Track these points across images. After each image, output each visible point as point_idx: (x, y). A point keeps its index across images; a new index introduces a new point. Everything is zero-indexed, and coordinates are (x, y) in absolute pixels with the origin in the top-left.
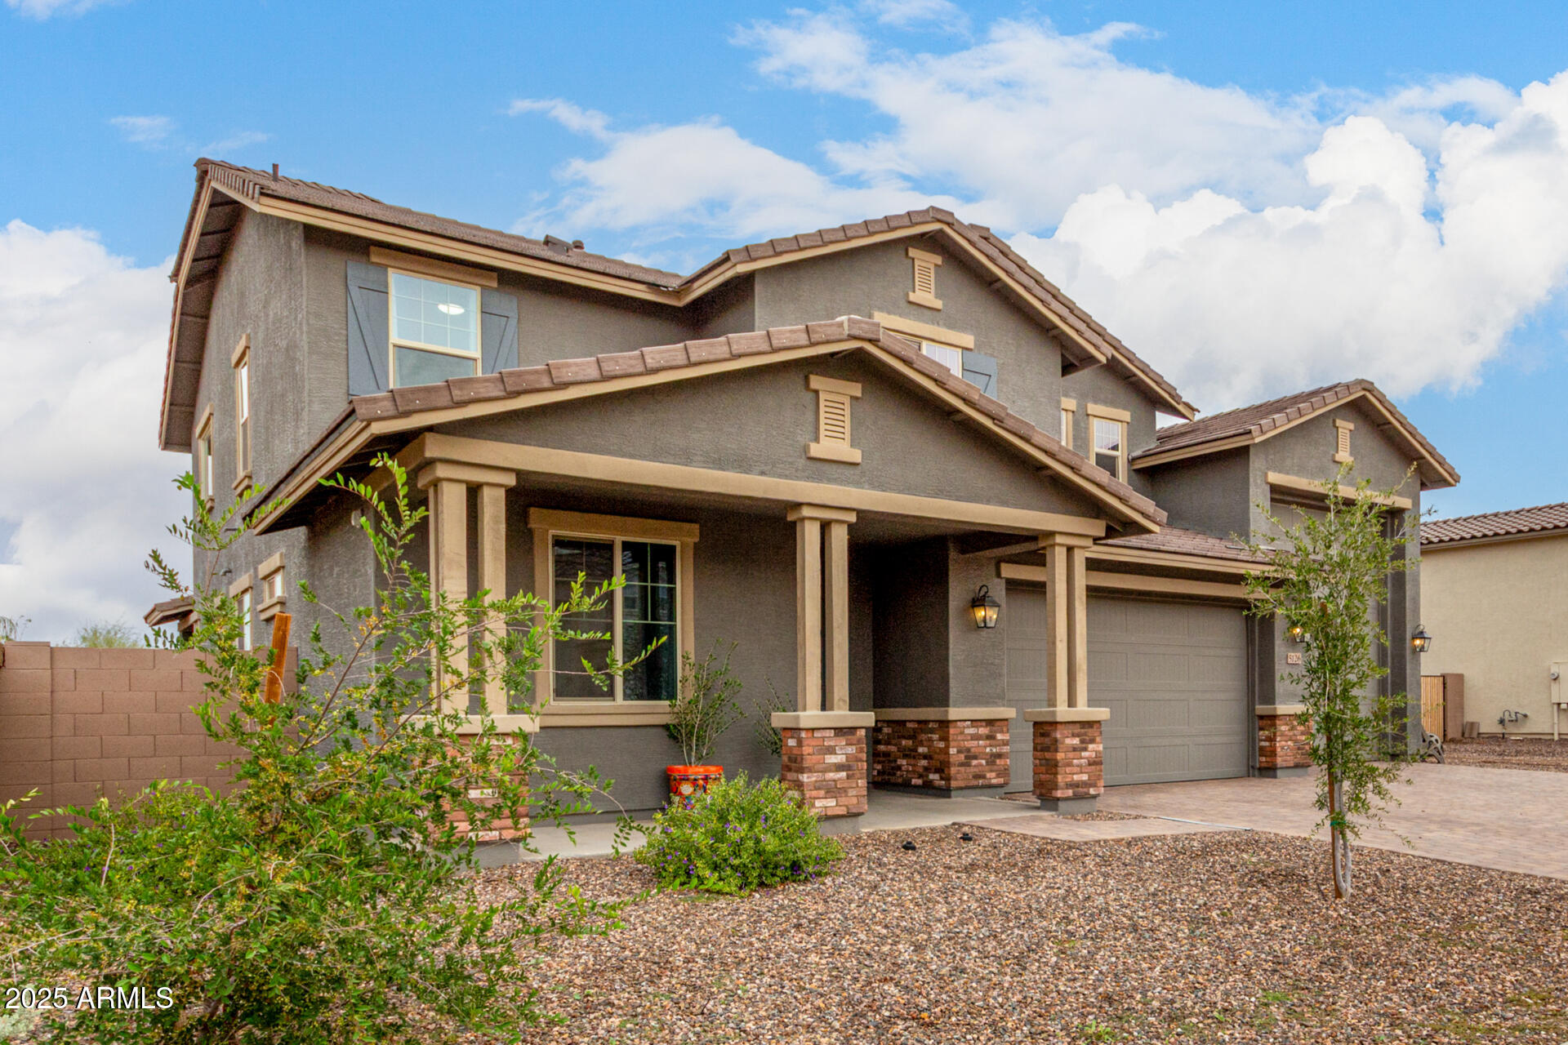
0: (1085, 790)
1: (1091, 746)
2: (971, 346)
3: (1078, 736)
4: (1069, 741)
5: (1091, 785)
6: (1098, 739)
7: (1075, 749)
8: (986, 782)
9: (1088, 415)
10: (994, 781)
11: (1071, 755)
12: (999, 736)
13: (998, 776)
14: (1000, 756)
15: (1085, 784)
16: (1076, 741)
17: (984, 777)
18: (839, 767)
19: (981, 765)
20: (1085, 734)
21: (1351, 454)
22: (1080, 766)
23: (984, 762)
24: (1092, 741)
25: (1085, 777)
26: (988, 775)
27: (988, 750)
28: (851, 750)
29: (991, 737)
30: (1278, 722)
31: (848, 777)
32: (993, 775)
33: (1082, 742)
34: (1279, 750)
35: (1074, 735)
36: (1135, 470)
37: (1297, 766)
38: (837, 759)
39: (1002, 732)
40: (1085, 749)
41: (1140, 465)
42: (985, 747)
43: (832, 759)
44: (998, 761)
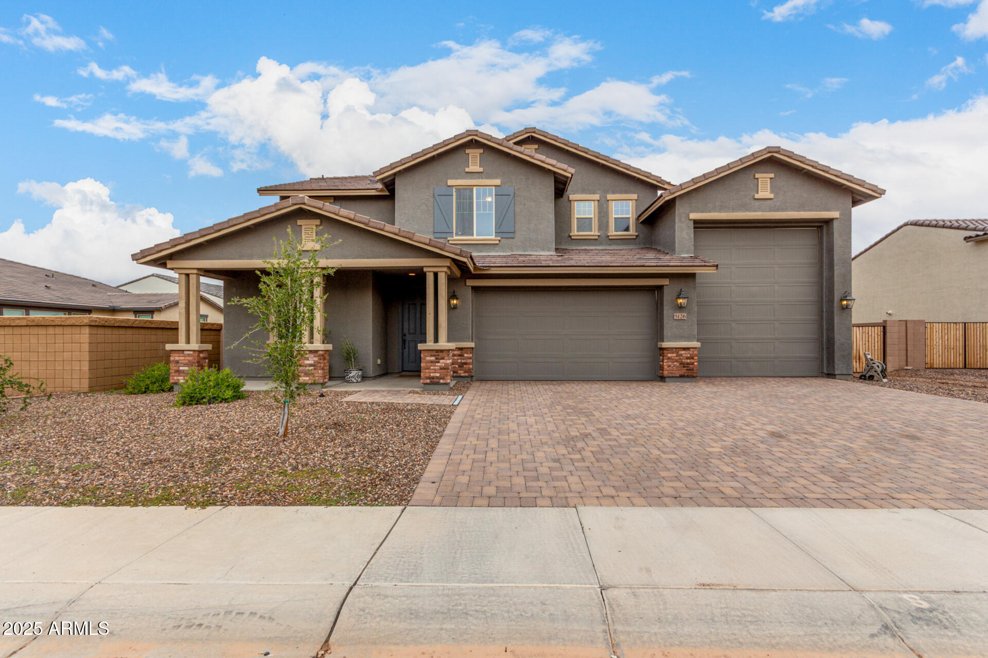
0: (438, 380)
1: (441, 361)
2: (499, 184)
3: (434, 356)
4: (428, 358)
5: (441, 379)
6: (446, 358)
7: (432, 362)
8: (458, 375)
9: (608, 200)
10: (463, 375)
11: (429, 364)
12: (466, 355)
13: (465, 372)
14: (466, 364)
15: (437, 378)
16: (433, 358)
17: (457, 372)
18: (311, 365)
19: (455, 367)
20: (439, 355)
21: (771, 192)
22: (435, 370)
23: (457, 366)
24: (443, 358)
25: (438, 375)
26: (459, 372)
27: (459, 361)
28: (316, 359)
29: (461, 355)
30: (665, 352)
31: (315, 369)
32: (462, 372)
33: (436, 359)
34: (665, 367)
35: (431, 356)
36: (641, 223)
37: (682, 376)
38: (310, 362)
39: (467, 353)
40: (438, 362)
41: (642, 219)
42: (458, 359)
43: (307, 362)
44: (465, 366)
